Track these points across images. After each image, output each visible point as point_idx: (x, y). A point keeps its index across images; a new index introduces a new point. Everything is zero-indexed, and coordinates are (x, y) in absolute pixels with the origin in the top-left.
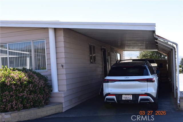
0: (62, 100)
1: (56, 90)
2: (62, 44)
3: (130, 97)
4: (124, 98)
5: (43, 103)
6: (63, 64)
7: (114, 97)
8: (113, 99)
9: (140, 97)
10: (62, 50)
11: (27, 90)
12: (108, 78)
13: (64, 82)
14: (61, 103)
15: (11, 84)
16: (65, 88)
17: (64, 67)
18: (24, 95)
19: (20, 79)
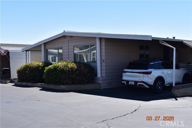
0: (101, 82)
2: (103, 47)
3: (133, 83)
4: (130, 83)
5: (85, 82)
6: (104, 60)
7: (125, 82)
8: (124, 83)
9: (138, 83)
10: (103, 51)
11: (75, 74)
12: (126, 70)
13: (104, 71)
14: (100, 84)
15: (66, 70)
16: (104, 75)
18: (73, 77)
19: (72, 68)
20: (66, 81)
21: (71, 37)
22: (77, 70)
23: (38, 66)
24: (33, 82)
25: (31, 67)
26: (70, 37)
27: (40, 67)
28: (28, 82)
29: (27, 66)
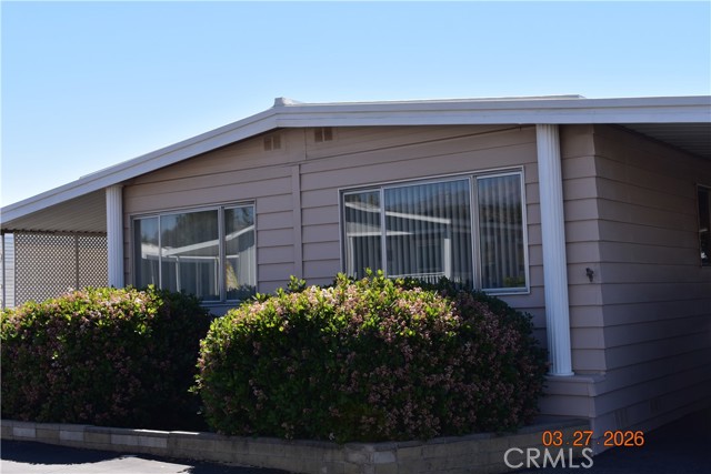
0: (588, 410)
1: (563, 367)
2: (588, 187)
5: (515, 417)
6: (592, 268)
10: (590, 210)
11: (456, 362)
14: (585, 422)
15: (399, 339)
17: (598, 279)
18: (443, 382)
19: (429, 322)
20: (400, 418)
21: (324, 133)
22: (463, 334)
23: (127, 312)
24: (89, 421)
25: (77, 320)
26: (312, 135)
27: (136, 319)
28: (57, 418)
29: (43, 317)
